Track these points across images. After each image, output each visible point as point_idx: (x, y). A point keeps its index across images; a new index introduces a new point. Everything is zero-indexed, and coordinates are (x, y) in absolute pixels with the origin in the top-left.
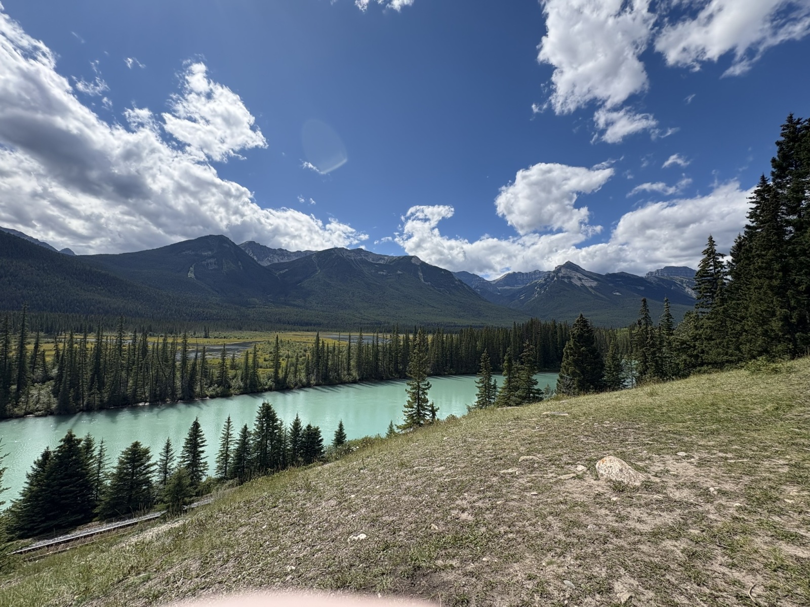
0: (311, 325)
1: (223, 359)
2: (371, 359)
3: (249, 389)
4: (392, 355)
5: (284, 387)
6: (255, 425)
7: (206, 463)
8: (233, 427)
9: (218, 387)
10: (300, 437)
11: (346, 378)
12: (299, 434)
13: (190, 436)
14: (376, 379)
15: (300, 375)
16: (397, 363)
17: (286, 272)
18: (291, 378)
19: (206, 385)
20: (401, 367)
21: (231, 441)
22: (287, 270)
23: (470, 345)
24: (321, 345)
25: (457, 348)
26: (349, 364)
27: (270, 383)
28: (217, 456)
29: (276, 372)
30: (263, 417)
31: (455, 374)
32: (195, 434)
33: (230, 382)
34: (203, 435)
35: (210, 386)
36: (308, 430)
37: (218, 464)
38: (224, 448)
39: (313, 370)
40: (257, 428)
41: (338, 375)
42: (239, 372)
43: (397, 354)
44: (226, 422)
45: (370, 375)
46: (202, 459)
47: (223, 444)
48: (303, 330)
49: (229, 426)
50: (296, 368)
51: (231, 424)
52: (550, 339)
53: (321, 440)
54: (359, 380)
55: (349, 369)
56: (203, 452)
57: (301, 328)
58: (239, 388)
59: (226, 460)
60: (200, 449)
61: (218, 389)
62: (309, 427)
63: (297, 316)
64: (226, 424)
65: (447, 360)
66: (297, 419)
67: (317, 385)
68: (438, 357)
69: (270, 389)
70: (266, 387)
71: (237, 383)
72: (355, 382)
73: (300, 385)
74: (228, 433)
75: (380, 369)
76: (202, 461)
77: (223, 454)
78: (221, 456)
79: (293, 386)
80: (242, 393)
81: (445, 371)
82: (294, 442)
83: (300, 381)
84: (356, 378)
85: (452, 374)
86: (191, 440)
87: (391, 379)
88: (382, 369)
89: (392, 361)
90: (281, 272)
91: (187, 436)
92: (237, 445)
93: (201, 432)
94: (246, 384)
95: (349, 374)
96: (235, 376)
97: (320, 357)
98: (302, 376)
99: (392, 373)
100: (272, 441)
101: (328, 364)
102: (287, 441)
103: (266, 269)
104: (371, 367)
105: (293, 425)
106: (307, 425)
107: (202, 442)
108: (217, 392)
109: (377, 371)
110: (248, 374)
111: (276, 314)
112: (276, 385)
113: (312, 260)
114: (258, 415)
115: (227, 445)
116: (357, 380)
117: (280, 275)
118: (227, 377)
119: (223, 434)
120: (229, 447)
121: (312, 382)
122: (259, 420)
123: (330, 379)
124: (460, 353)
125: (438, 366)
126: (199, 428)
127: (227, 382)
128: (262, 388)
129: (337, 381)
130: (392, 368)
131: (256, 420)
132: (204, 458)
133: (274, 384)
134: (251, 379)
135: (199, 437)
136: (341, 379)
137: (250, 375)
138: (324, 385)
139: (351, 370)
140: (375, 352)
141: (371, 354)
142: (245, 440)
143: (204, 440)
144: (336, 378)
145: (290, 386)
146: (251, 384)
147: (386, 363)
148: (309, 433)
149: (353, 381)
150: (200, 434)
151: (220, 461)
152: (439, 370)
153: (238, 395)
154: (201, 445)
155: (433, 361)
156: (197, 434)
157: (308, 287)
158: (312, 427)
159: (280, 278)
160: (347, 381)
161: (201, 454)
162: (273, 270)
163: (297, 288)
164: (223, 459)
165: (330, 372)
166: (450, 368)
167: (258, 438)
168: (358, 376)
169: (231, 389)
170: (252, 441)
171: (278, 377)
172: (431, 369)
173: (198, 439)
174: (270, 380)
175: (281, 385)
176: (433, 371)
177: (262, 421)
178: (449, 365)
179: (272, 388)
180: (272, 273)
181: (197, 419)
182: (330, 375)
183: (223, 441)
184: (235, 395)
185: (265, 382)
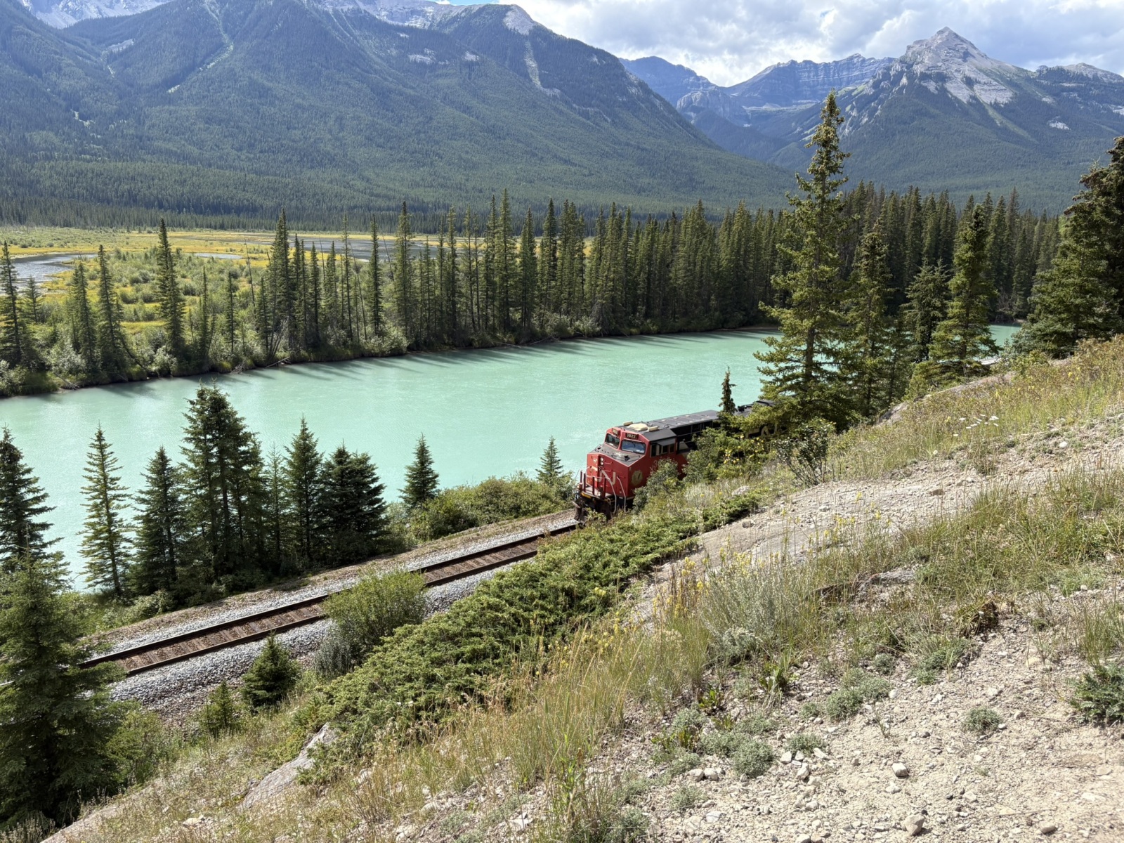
0: (228, 210)
1: (11, 289)
2: (437, 292)
3: (104, 375)
4: (494, 283)
5: (206, 368)
6: (185, 451)
7: (59, 556)
8: (115, 460)
9: (12, 367)
10: (317, 482)
11: (373, 343)
12: (314, 475)
14: (454, 346)
15: (244, 336)
16: (506, 305)
17: (130, 48)
18: (219, 342)
20: (518, 316)
21: (115, 497)
22: (131, 42)
23: (699, 257)
24: (292, 251)
25: (666, 265)
26: (377, 308)
27: (161, 356)
28: (82, 538)
29: (175, 328)
30: (207, 429)
31: (659, 333)
32: (11, 478)
33: (44, 354)
34: (36, 480)
36: (340, 463)
37: (89, 559)
38: (99, 516)
39: (278, 324)
40: (192, 460)
41: (350, 335)
42: (63, 328)
43: (505, 279)
44: (93, 446)
45: (438, 337)
46: (44, 545)
47: (96, 506)
48: (209, 226)
49: (103, 457)
50: (230, 316)
51: (108, 451)
52: (908, 239)
53: (378, 490)
54: (409, 348)
55: (377, 320)
56: (44, 526)
57: (200, 218)
58: (74, 371)
59: (112, 549)
60: (36, 519)
61: (12, 374)
62: (341, 455)
63: (183, 183)
64: (95, 451)
65: (636, 297)
66: (305, 436)
67: (296, 360)
68: (614, 289)
69: (165, 373)
70: (154, 368)
71: (63, 356)
72: (397, 353)
73: (249, 362)
74: (105, 477)
75: (464, 321)
76: (47, 551)
77: (101, 532)
78: (96, 537)
79: (226, 364)
80: (86, 385)
81: (631, 325)
82: (301, 495)
83: (247, 351)
84: (399, 343)
85: (649, 333)
87: (494, 347)
88: (469, 320)
89: (493, 298)
90: (116, 48)
92: (144, 507)
93: (29, 471)
94: (90, 359)
95: (381, 334)
96: (53, 339)
97: (293, 287)
98: (251, 338)
100: (237, 495)
101: (316, 305)
102: (282, 494)
103: (64, 39)
104: (438, 313)
105: (293, 450)
106: (335, 450)
107: (37, 500)
108: (10, 381)
109: (455, 325)
110: (94, 331)
111: (119, 179)
112: (179, 362)
113: (203, 9)
114: (188, 424)
115: (108, 508)
116: (405, 350)
117: (112, 58)
118: (29, 342)
119: (91, 479)
120: (114, 515)
121: (281, 354)
122: (195, 437)
123: (330, 346)
124: (670, 278)
125: (614, 311)
126: (21, 462)
127: (33, 355)
128: (142, 372)
129: (349, 352)
130: (494, 316)
131: (187, 439)
132: (51, 543)
133: (175, 359)
134: (104, 345)
135: (24, 486)
136: (360, 347)
137: (98, 336)
138: (315, 362)
139: (384, 323)
140: (448, 273)
141: (438, 278)
142: (166, 490)
143: (42, 493)
144: (345, 343)
145: (221, 365)
146: (107, 359)
147: (477, 304)
148: (343, 471)
149: (392, 350)
150: (26, 476)
151: (94, 551)
152: (617, 322)
153: (75, 389)
154: (36, 506)
155: (602, 297)
156: (17, 478)
157: (204, 97)
158: (348, 457)
159: (113, 68)
160: (377, 350)
161: (41, 532)
162: (89, 42)
163: (170, 100)
164: (101, 545)
165: (326, 326)
166: (646, 319)
167: (201, 488)
168: (404, 339)
169: (49, 374)
170: (186, 494)
171: (183, 340)
172: (598, 321)
173: (23, 490)
174: (160, 350)
175: (194, 363)
176: (602, 324)
177: (205, 441)
178: (642, 308)
179: (169, 372)
180: (85, 53)
181: (7, 437)
182: (329, 336)
183: (94, 498)
184: (65, 388)
185: (146, 355)
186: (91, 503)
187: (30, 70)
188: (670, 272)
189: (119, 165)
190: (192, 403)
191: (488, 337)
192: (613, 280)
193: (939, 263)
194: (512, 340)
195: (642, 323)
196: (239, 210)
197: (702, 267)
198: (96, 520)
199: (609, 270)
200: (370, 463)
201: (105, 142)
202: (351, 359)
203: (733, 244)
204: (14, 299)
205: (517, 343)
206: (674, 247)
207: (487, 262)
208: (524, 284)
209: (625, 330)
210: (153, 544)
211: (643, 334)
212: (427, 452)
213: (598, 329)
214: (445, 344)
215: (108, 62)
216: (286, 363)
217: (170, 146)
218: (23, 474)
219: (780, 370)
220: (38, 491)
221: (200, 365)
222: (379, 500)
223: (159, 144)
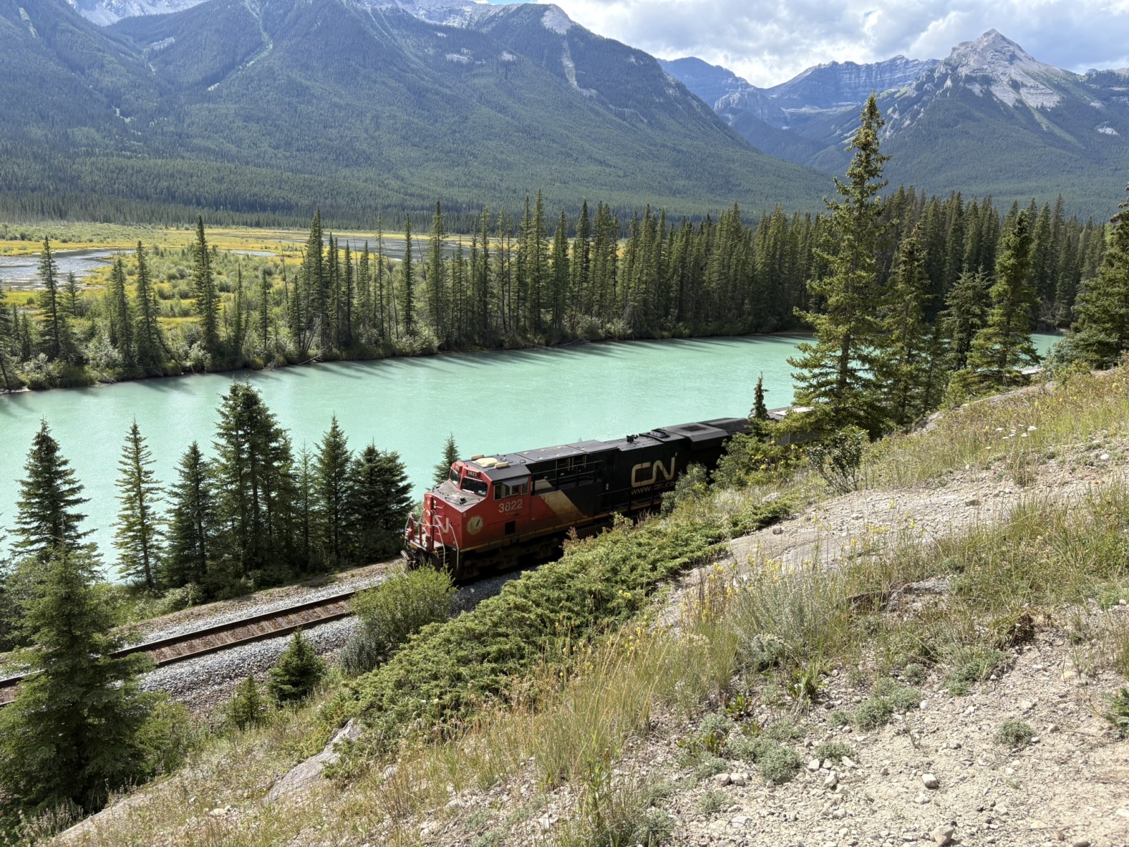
0: (263, 208)
1: (51, 283)
2: (469, 293)
3: (140, 369)
4: (526, 284)
5: (239, 364)
6: (217, 446)
7: (93, 547)
8: (149, 454)
9: (50, 360)
10: (347, 479)
11: (405, 342)
12: (343, 472)
13: (35, 473)
15: (277, 333)
16: (537, 306)
17: (172, 46)
18: (253, 339)
19: (14, 354)
20: (549, 317)
21: (149, 490)
22: (172, 40)
23: (733, 261)
24: (326, 250)
25: (700, 267)
26: (409, 307)
27: (196, 352)
28: (115, 530)
29: (210, 324)
30: (239, 425)
31: (691, 337)
32: (47, 470)
33: (82, 348)
34: (72, 472)
35: (25, 359)
36: (369, 461)
37: (122, 551)
38: (132, 508)
39: (310, 321)
40: (224, 455)
41: (382, 333)
42: (102, 323)
43: (537, 280)
44: (128, 439)
45: (469, 337)
46: (79, 536)
47: (129, 499)
48: (246, 224)
49: (138, 451)
50: (264, 312)
51: (142, 444)
52: (949, 246)
53: (407, 488)
54: (440, 348)
55: (409, 320)
56: (79, 517)
57: (237, 216)
58: (111, 364)
59: (144, 541)
60: (71, 510)
61: (51, 367)
62: (371, 453)
63: (221, 180)
64: (130, 445)
65: (669, 299)
66: (335, 433)
67: (328, 358)
68: (647, 291)
69: (199, 369)
70: (189, 364)
71: (101, 350)
72: (427, 353)
73: (281, 359)
74: (139, 470)
75: (496, 322)
76: (82, 542)
77: (134, 524)
78: (129, 529)
79: (259, 361)
80: (122, 379)
81: (662, 328)
82: (330, 492)
83: (280, 348)
84: (431, 343)
86: (37, 485)
87: (525, 348)
88: (500, 321)
89: (525, 299)
90: (157, 46)
91: (25, 476)
92: (176, 500)
93: (65, 463)
94: (127, 354)
95: (413, 333)
96: (91, 333)
97: (327, 285)
98: (283, 335)
99: (525, 330)
100: (267, 491)
101: (349, 304)
102: (311, 491)
103: (107, 36)
104: (470, 314)
105: (323, 447)
106: (365, 449)
107: (73, 491)
108: (48, 374)
109: (486, 325)
110: (131, 326)
111: (159, 176)
112: (213, 358)
113: (244, 8)
114: (220, 420)
115: (141, 500)
116: (435, 350)
117: (154, 55)
118: (68, 336)
119: (125, 472)
120: (147, 507)
121: (313, 351)
122: (227, 432)
123: (362, 344)
124: (704, 281)
125: (646, 314)
126: (58, 454)
127: (71, 348)
128: (177, 366)
129: (381, 351)
130: (525, 317)
131: (219, 434)
132: (85, 534)
133: (209, 355)
134: (141, 341)
135: (60, 478)
136: (391, 346)
137: (135, 331)
138: (346, 360)
139: (416, 322)
140: (481, 273)
141: (470, 278)
142: (198, 485)
143: (77, 485)
144: (376, 342)
145: (254, 362)
146: (144, 354)
147: (509, 305)
148: (372, 469)
149: (422, 349)
150: (62, 468)
151: (127, 543)
152: (648, 325)
153: (112, 383)
154: (71, 498)
155: (634, 300)
156: (54, 469)
157: (243, 95)
158: (378, 455)
159: (154, 65)
160: (408, 350)
161: (76, 523)
162: (131, 39)
163: (210, 98)
164: (134, 538)
165: (359, 325)
166: (678, 322)
167: (232, 483)
168: (435, 338)
169: (86, 368)
170: (217, 489)
171: (217, 336)
172: (629, 323)
173: (59, 482)
174: (195, 346)
175: (227, 359)
176: (633, 327)
177: (237, 437)
178: (674, 311)
179: (203, 368)
180: (127, 50)
181: (44, 429)
182: (360, 335)
183: (128, 490)
184: (102, 382)
185: (181, 351)
186: (125, 495)
187: (73, 67)
188: (704, 275)
189: (159, 161)
190: (225, 398)
191: (519, 338)
192: (646, 282)
193: (980, 270)
194: (543, 341)
195: (674, 326)
196: (275, 208)
197: (736, 271)
198: (129, 512)
199: (642, 272)
200: (399, 461)
201: (145, 140)
202: (382, 358)
203: (768, 247)
204: (54, 292)
205: (547, 344)
206: (709, 250)
207: (519, 262)
208: (556, 286)
209: (657, 333)
210: (184, 538)
211: (673, 337)
212: (456, 452)
213: (629, 331)
214: (476, 344)
215: (150, 59)
216: (318, 361)
217: (209, 144)
218: (59, 465)
219: (814, 376)
220: (74, 482)
221: (233, 362)
222: (407, 499)
223: (197, 141)
